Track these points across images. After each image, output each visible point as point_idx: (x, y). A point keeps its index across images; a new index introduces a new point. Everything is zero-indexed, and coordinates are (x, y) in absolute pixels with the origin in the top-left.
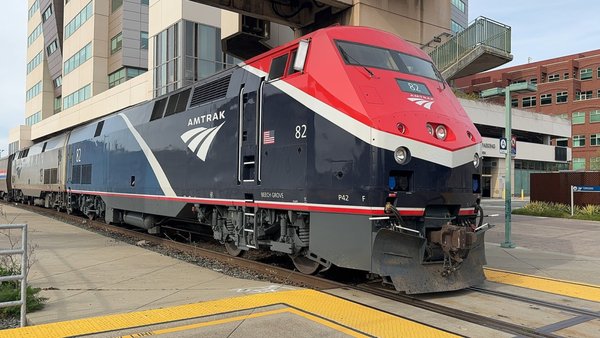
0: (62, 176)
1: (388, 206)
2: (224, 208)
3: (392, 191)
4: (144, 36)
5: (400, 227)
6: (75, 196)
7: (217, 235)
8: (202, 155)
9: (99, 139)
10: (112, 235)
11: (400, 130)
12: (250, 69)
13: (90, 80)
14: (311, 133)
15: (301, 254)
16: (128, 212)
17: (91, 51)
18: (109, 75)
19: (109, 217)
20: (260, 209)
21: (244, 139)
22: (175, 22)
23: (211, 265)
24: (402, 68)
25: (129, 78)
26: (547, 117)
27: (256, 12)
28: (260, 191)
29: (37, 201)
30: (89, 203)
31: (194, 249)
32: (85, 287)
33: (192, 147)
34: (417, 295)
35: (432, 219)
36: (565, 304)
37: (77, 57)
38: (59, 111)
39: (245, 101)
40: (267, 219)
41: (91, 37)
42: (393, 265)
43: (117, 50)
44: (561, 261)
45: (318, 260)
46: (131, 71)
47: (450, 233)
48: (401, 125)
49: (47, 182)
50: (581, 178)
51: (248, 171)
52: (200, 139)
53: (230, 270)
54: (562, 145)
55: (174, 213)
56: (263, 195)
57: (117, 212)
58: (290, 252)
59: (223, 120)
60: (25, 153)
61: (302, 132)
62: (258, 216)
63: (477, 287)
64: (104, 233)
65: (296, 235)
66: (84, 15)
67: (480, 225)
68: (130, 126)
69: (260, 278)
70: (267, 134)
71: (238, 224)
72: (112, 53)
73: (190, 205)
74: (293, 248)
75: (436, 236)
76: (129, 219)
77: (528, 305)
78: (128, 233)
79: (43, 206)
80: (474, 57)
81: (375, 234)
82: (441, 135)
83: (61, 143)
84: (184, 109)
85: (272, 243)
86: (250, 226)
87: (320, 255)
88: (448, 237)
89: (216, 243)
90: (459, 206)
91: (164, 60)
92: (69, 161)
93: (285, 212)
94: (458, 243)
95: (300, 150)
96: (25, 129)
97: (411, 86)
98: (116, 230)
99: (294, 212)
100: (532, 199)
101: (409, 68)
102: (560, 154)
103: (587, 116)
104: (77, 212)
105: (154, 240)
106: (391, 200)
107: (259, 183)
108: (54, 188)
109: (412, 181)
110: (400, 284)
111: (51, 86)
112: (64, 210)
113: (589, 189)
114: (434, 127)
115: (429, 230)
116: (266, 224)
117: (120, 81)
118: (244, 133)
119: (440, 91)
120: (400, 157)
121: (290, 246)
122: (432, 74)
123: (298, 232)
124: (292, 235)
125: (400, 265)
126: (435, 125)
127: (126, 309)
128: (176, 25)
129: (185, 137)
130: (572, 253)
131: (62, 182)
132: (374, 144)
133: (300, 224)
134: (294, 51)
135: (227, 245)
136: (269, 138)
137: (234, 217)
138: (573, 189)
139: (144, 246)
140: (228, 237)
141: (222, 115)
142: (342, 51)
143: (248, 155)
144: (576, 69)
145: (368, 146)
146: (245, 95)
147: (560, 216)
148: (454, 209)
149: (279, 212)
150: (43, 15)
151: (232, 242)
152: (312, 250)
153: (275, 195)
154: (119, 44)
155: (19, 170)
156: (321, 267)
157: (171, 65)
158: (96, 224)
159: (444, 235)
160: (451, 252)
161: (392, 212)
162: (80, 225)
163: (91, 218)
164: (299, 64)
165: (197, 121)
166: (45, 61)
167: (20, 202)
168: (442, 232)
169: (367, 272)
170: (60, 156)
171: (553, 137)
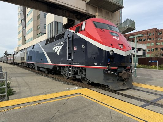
0: (25, 59)
1: (108, 66)
2: (64, 67)
3: (109, 62)
4: (45, 25)
5: (111, 72)
6: (28, 64)
7: (62, 74)
8: (58, 53)
9: (34, 50)
10: (37, 73)
11: (111, 45)
12: (70, 30)
13: (33, 36)
14: (86, 47)
15: (84, 79)
16: (40, 67)
17: (33, 29)
18: (37, 35)
19: (36, 69)
20: (73, 67)
21: (69, 49)
22: (52, 21)
23: (61, 81)
24: (111, 29)
25: (42, 35)
26: (141, 44)
27: (72, 18)
28: (73, 62)
29: (20, 65)
30: (31, 65)
31: (56, 77)
32: (27, 87)
33: (56, 51)
34: (116, 90)
35: (120, 70)
36: (156, 93)
37: (30, 31)
38: (26, 43)
39: (69, 39)
40: (75, 70)
41: (33, 26)
42: (109, 82)
43: (39, 29)
44: (150, 80)
45: (88, 80)
46: (42, 34)
47: (125, 74)
48: (111, 44)
49: (22, 60)
50: (151, 59)
51: (70, 57)
52: (57, 49)
53: (65, 82)
54: (144, 51)
55: (51, 68)
56: (74, 63)
57: (38, 67)
58: (81, 78)
59: (63, 44)
60: (17, 53)
61: (84, 47)
62: (72, 69)
63: (131, 88)
64: (35, 72)
65: (82, 74)
66: (31, 21)
67: (131, 71)
68: (40, 46)
69: (73, 85)
70: (74, 47)
71: (67, 71)
72: (38, 29)
73: (55, 66)
74: (82, 77)
75: (120, 74)
76: (41, 69)
77: (146, 93)
78: (41, 72)
79: (21, 66)
80: (126, 29)
81: (104, 74)
82: (122, 47)
83: (25, 51)
84: (53, 42)
85: (76, 76)
86: (70, 71)
87: (89, 79)
88: (124, 75)
89: (62, 75)
90: (127, 66)
91: (50, 31)
92: (27, 55)
93: (79, 68)
94: (127, 76)
95: (83, 51)
96: (18, 48)
97: (113, 34)
98: (38, 72)
99: (82, 68)
100: (139, 64)
101: (113, 29)
102: (144, 53)
103: (150, 44)
104: (29, 67)
105: (47, 74)
106: (109, 65)
107: (73, 60)
108: (23, 61)
109: (114, 59)
110: (111, 87)
111: (24, 37)
112: (26, 67)
113: (153, 62)
114: (120, 45)
115: (118, 73)
116: (74, 71)
117: (40, 36)
118: (69, 47)
119: (121, 35)
120: (111, 53)
121: (81, 77)
122: (118, 31)
123: (83, 73)
124: (81, 74)
125: (111, 83)
126: (120, 44)
127: (36, 95)
128: (52, 22)
129: (54, 49)
130: (152, 78)
131: (25, 60)
132: (104, 49)
133: (83, 71)
134: (82, 25)
135: (65, 76)
136: (75, 49)
137: (66, 69)
138: (149, 61)
139: (44, 76)
140: (65, 74)
141: (63, 43)
142: (95, 24)
143: (70, 53)
144: (148, 33)
145: (102, 50)
146: (69, 37)
147: (146, 68)
148: (125, 67)
149: (78, 68)
150: (22, 21)
151: (66, 75)
152: (86, 78)
153: (77, 63)
154: (39, 27)
155: (16, 58)
156: (89, 82)
157: (51, 32)
158: (33, 70)
159: (123, 74)
160: (125, 79)
161: (109, 68)
162: (30, 70)
163: (32, 68)
164: (83, 28)
165: (57, 44)
166: (22, 32)
167: (16, 65)
168: (122, 73)
169: (102, 84)
170: (25, 54)
171: (142, 49)
